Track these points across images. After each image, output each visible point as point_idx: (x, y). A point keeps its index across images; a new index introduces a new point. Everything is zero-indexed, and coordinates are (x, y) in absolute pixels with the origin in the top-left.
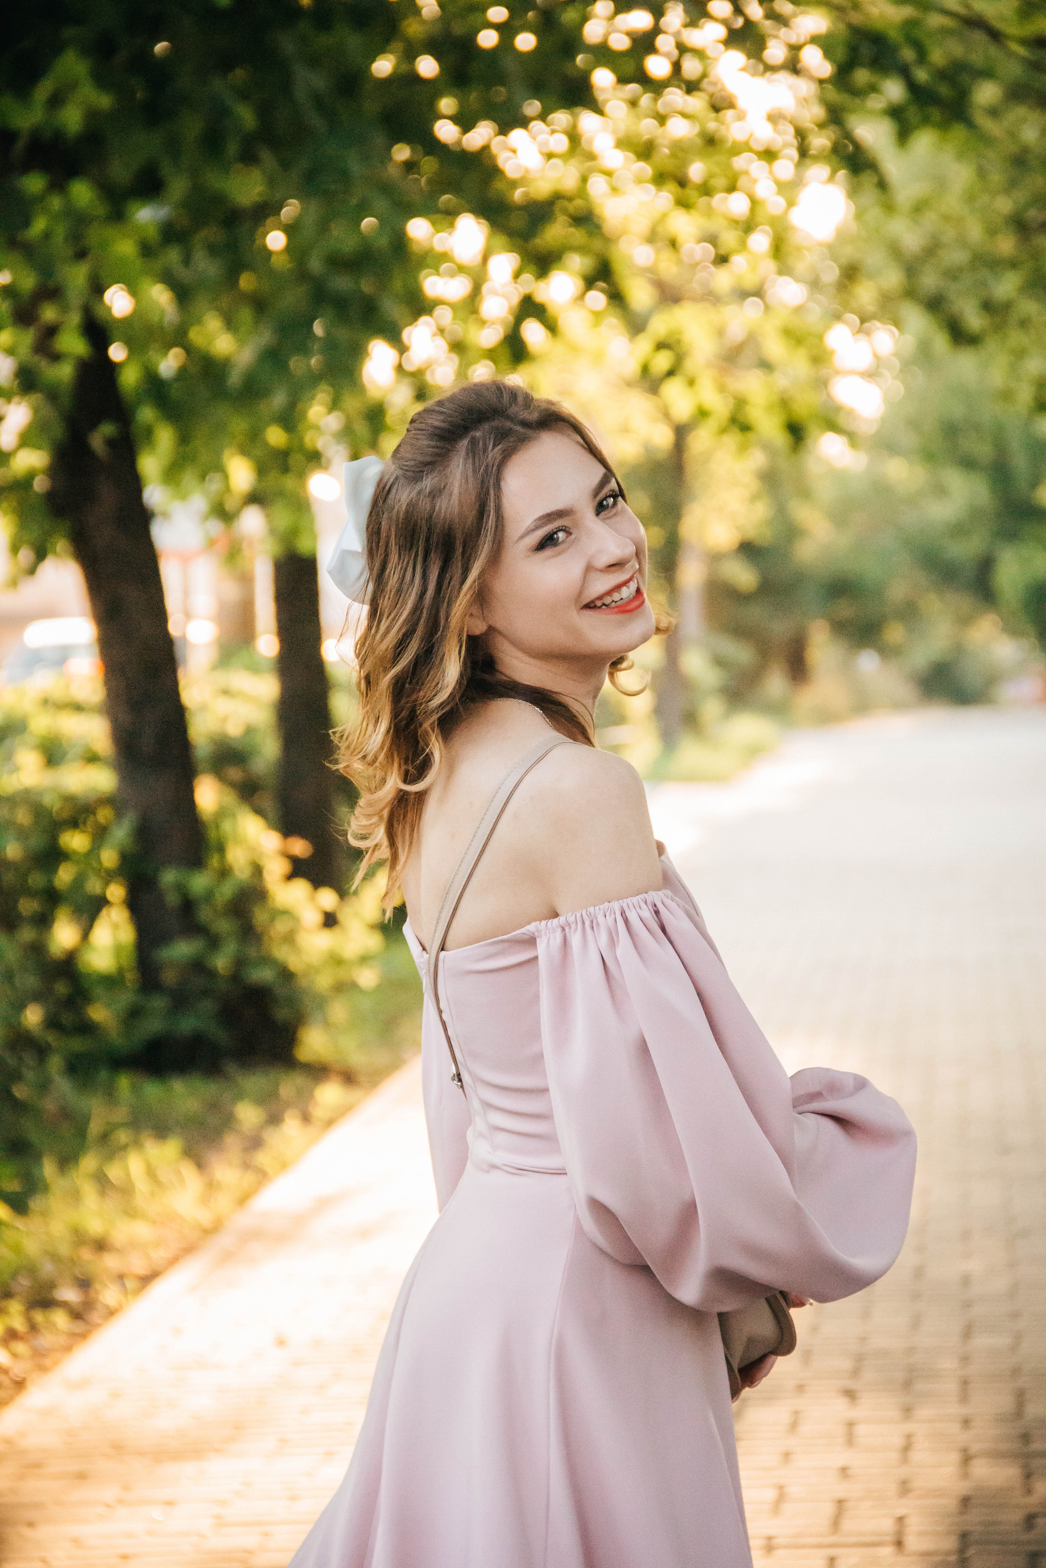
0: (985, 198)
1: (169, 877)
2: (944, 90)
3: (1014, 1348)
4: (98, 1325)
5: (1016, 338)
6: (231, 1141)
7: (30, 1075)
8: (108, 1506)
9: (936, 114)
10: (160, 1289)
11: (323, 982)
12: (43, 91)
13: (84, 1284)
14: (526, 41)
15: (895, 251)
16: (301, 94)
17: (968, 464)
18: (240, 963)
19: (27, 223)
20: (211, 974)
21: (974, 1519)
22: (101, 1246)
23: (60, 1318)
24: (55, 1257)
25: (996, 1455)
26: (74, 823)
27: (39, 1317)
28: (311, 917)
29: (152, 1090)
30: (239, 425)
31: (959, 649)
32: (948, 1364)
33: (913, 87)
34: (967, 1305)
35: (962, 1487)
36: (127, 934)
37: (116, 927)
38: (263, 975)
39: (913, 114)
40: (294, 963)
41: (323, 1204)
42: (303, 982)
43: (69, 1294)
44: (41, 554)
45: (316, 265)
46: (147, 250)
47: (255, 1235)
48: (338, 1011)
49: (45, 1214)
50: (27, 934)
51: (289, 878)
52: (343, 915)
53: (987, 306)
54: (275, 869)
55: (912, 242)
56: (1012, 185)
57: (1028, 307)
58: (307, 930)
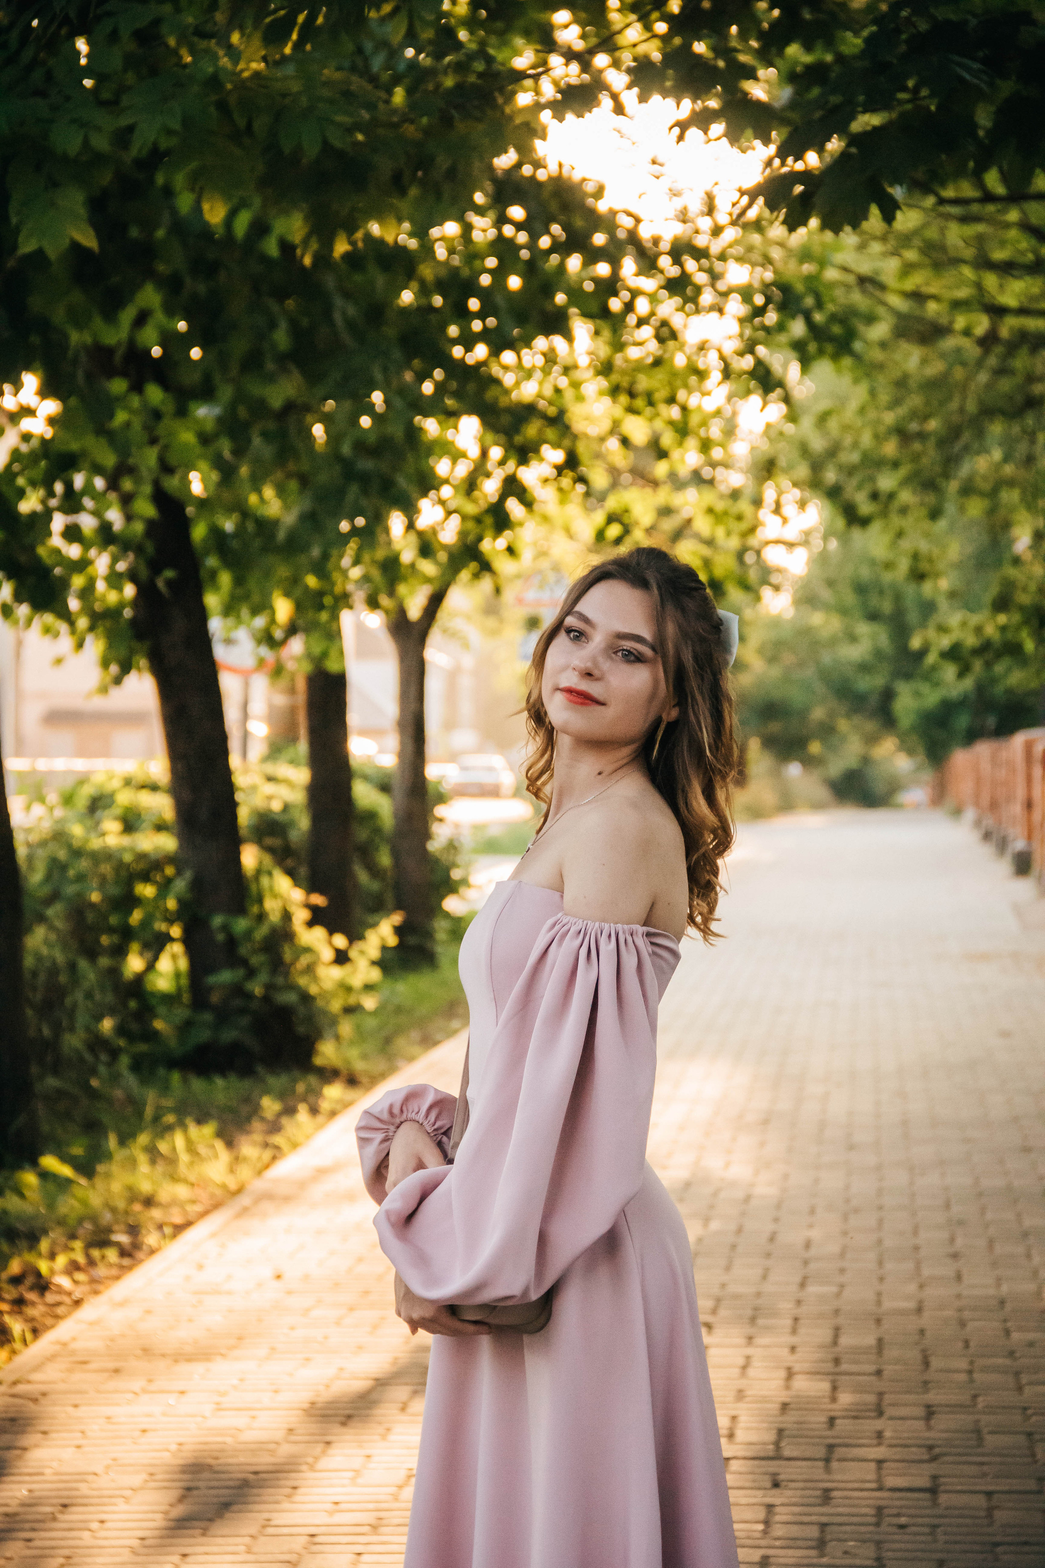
0: (872, 414)
1: (217, 921)
2: (837, 329)
3: (838, 1295)
4: (141, 1261)
5: (896, 521)
6: (257, 1125)
7: (102, 1069)
8: (135, 1393)
9: (829, 348)
10: (190, 1235)
11: (336, 1006)
12: (127, 316)
13: (134, 1230)
14: (514, 282)
15: (804, 450)
16: (338, 317)
17: (873, 617)
18: (270, 987)
19: (111, 416)
20: (249, 996)
21: (790, 1418)
22: (149, 1202)
23: (112, 1255)
24: (113, 1210)
25: (814, 1373)
26: (146, 878)
27: (96, 1253)
28: (327, 955)
29: (197, 1084)
30: (283, 571)
31: (866, 760)
32: (786, 1306)
33: (812, 326)
34: (806, 1263)
35: (783, 1396)
36: (183, 964)
37: (174, 957)
38: (290, 998)
39: (812, 347)
40: (313, 990)
41: (321, 1172)
42: (320, 1003)
43: (123, 1238)
44: (126, 668)
45: (346, 449)
46: (205, 439)
47: (268, 1196)
48: (346, 1028)
49: (108, 1176)
50: (104, 962)
51: (310, 924)
52: (353, 954)
53: (875, 496)
54: (301, 916)
55: (818, 444)
56: (896, 403)
57: (906, 496)
58: (324, 964)
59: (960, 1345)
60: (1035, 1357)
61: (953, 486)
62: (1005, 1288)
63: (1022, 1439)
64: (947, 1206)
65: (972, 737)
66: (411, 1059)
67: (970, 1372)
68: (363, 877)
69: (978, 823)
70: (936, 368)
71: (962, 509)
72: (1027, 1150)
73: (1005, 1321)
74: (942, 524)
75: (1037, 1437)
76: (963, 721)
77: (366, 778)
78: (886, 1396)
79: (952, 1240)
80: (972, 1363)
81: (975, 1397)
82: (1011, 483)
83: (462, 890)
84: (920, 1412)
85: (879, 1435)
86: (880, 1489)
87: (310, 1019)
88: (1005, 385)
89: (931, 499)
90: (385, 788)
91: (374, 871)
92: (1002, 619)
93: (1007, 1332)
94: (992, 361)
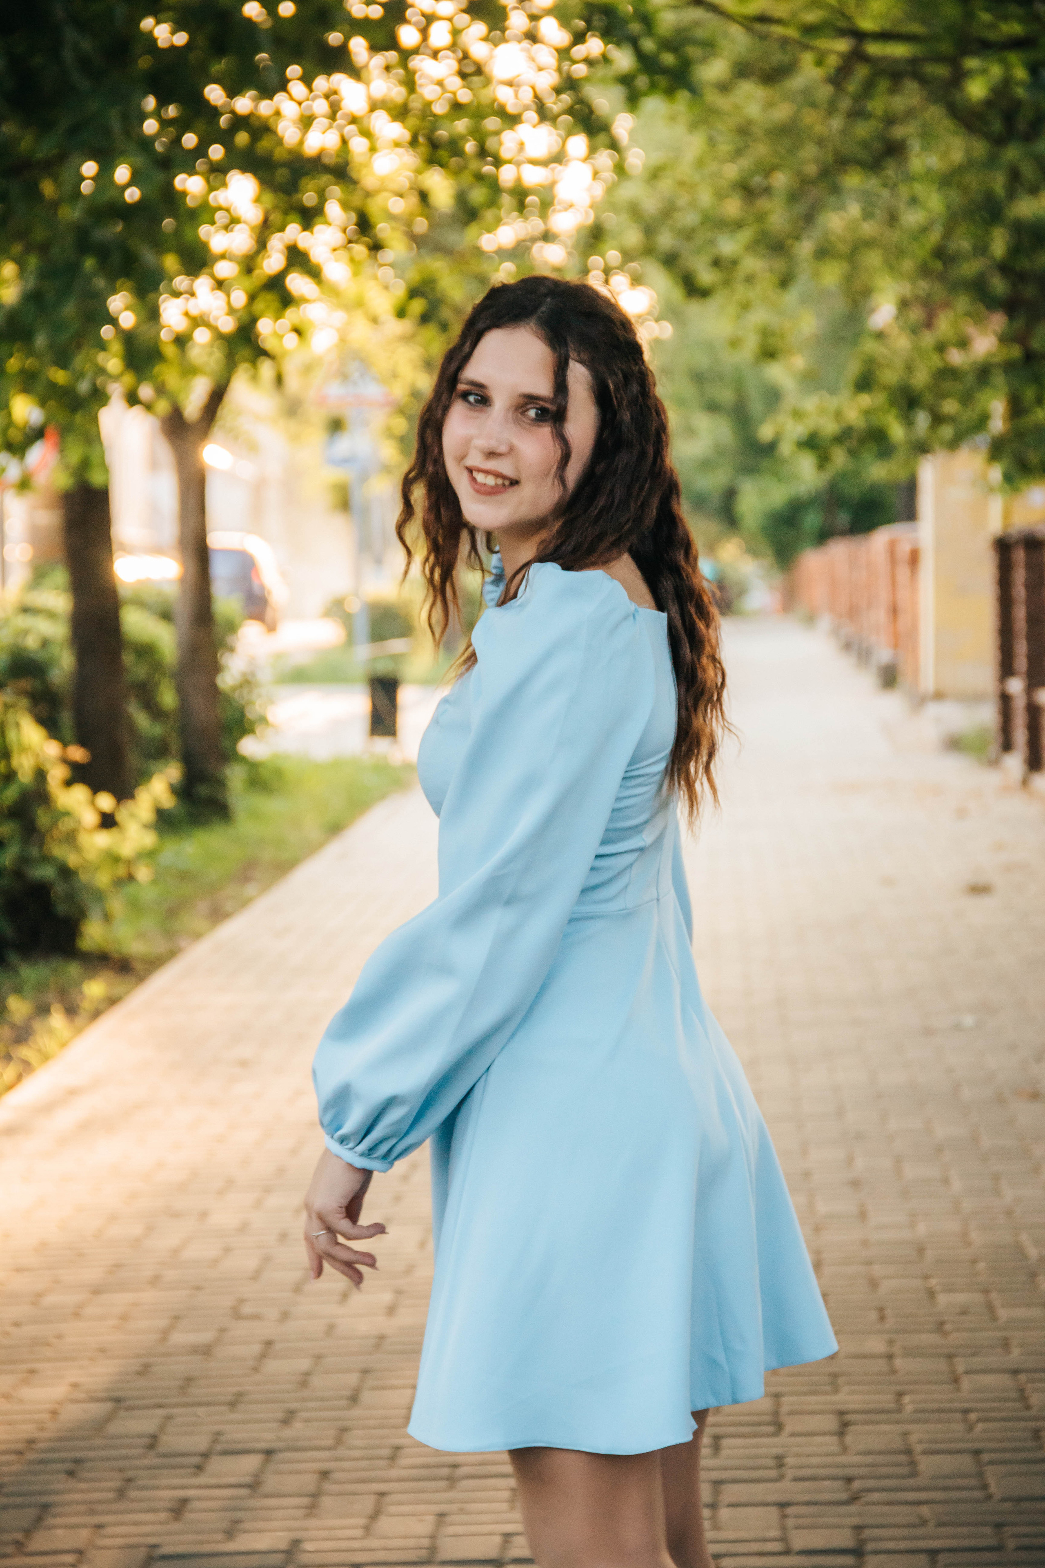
0: (713, 167)
2: (668, 59)
5: (741, 291)
9: (663, 81)
11: (103, 879)
15: (634, 211)
16: (67, 54)
17: (713, 407)
18: (24, 860)
28: (90, 818)
33: (641, 56)
38: (46, 872)
39: (642, 81)
40: (72, 860)
42: (83, 877)
48: (116, 903)
51: (68, 783)
52: (120, 817)
53: (716, 263)
54: (57, 774)
55: (651, 205)
56: (738, 153)
57: (752, 264)
58: (85, 830)
59: (873, 1315)
60: (971, 1330)
61: (805, 248)
62: (922, 1229)
63: (965, 1462)
64: (840, 1113)
65: (823, 536)
66: (197, 936)
67: (890, 1357)
68: (142, 720)
69: (835, 632)
70: (782, 113)
71: (816, 274)
72: (928, 1032)
73: (927, 1277)
74: (791, 297)
75: (986, 1457)
76: (812, 520)
77: (141, 603)
78: (785, 1400)
79: (850, 1161)
80: (891, 1342)
81: (900, 1394)
82: (868, 243)
83: (258, 729)
84: (830, 1423)
85: (780, 1461)
86: (787, 1552)
87: (71, 897)
88: (863, 130)
89: (780, 265)
90: (166, 616)
91: (155, 711)
92: (865, 400)
93: (931, 1294)
94: (845, 104)
